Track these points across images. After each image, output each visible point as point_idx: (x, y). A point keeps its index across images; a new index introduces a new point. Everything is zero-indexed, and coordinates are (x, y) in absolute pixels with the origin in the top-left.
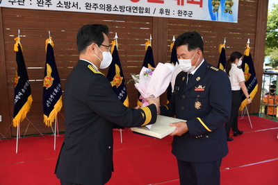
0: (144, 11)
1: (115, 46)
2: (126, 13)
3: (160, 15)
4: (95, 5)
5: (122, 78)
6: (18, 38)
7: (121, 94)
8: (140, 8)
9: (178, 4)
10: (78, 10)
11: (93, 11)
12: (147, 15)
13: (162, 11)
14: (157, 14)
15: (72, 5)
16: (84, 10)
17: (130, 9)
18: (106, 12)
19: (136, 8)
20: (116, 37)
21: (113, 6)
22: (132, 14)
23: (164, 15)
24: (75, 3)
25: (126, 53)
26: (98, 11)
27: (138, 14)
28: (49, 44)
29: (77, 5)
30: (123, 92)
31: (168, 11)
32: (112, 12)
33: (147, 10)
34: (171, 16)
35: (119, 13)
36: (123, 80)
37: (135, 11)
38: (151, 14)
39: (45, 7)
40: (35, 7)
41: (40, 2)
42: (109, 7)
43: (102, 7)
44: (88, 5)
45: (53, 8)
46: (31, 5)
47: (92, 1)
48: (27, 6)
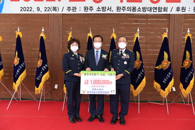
0: (163, 10)
1: (137, 38)
2: (148, 12)
3: (177, 13)
4: (124, 7)
5: (141, 62)
6: (71, 33)
7: (139, 75)
8: (159, 8)
10: (111, 12)
11: (122, 12)
12: (165, 13)
13: (178, 9)
14: (174, 12)
15: (107, 9)
16: (115, 12)
17: (151, 9)
18: (132, 13)
19: (156, 8)
20: (138, 30)
21: (137, 8)
22: (152, 13)
23: (180, 12)
24: (110, 7)
25: (146, 44)
26: (126, 12)
27: (158, 13)
28: (90, 37)
29: (111, 8)
30: (141, 73)
31: (184, 9)
32: (136, 12)
33: (165, 9)
34: (187, 12)
35: (142, 13)
36: (142, 64)
37: (155, 10)
38: (169, 12)
39: (89, 12)
40: (83, 12)
41: (86, 8)
42: (134, 9)
43: (129, 9)
44: (118, 8)
45: (94, 12)
46: (80, 11)
47: (121, 5)
48: (78, 12)
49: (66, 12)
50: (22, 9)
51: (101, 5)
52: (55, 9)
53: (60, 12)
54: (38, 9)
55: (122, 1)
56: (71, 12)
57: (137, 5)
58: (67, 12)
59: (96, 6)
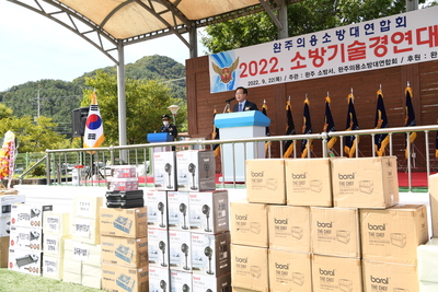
0: (391, 62)
2: (374, 68)
3: (409, 63)
4: (346, 67)
8: (387, 60)
9: (431, 46)
10: (334, 74)
11: (345, 72)
12: (392, 65)
13: (410, 58)
14: (406, 62)
15: (328, 71)
16: (338, 73)
17: (377, 64)
18: (356, 71)
19: (383, 62)
20: (352, 91)
21: (361, 65)
22: (380, 67)
23: (414, 62)
24: (331, 70)
26: (349, 72)
27: (386, 66)
28: (306, 103)
31: (417, 57)
32: (361, 70)
33: (394, 61)
34: (422, 60)
35: (367, 69)
37: (382, 64)
38: (399, 64)
39: (311, 77)
40: (304, 78)
41: (307, 74)
42: (358, 66)
43: (352, 67)
44: (340, 69)
45: (316, 76)
46: (302, 78)
47: (343, 65)
48: (300, 79)
49: (288, 80)
50: (250, 83)
51: (322, 68)
52: (278, 79)
53: (283, 81)
54: (263, 81)
55: (343, 61)
56: (293, 80)
57: (360, 62)
58: (290, 81)
59: (316, 70)
